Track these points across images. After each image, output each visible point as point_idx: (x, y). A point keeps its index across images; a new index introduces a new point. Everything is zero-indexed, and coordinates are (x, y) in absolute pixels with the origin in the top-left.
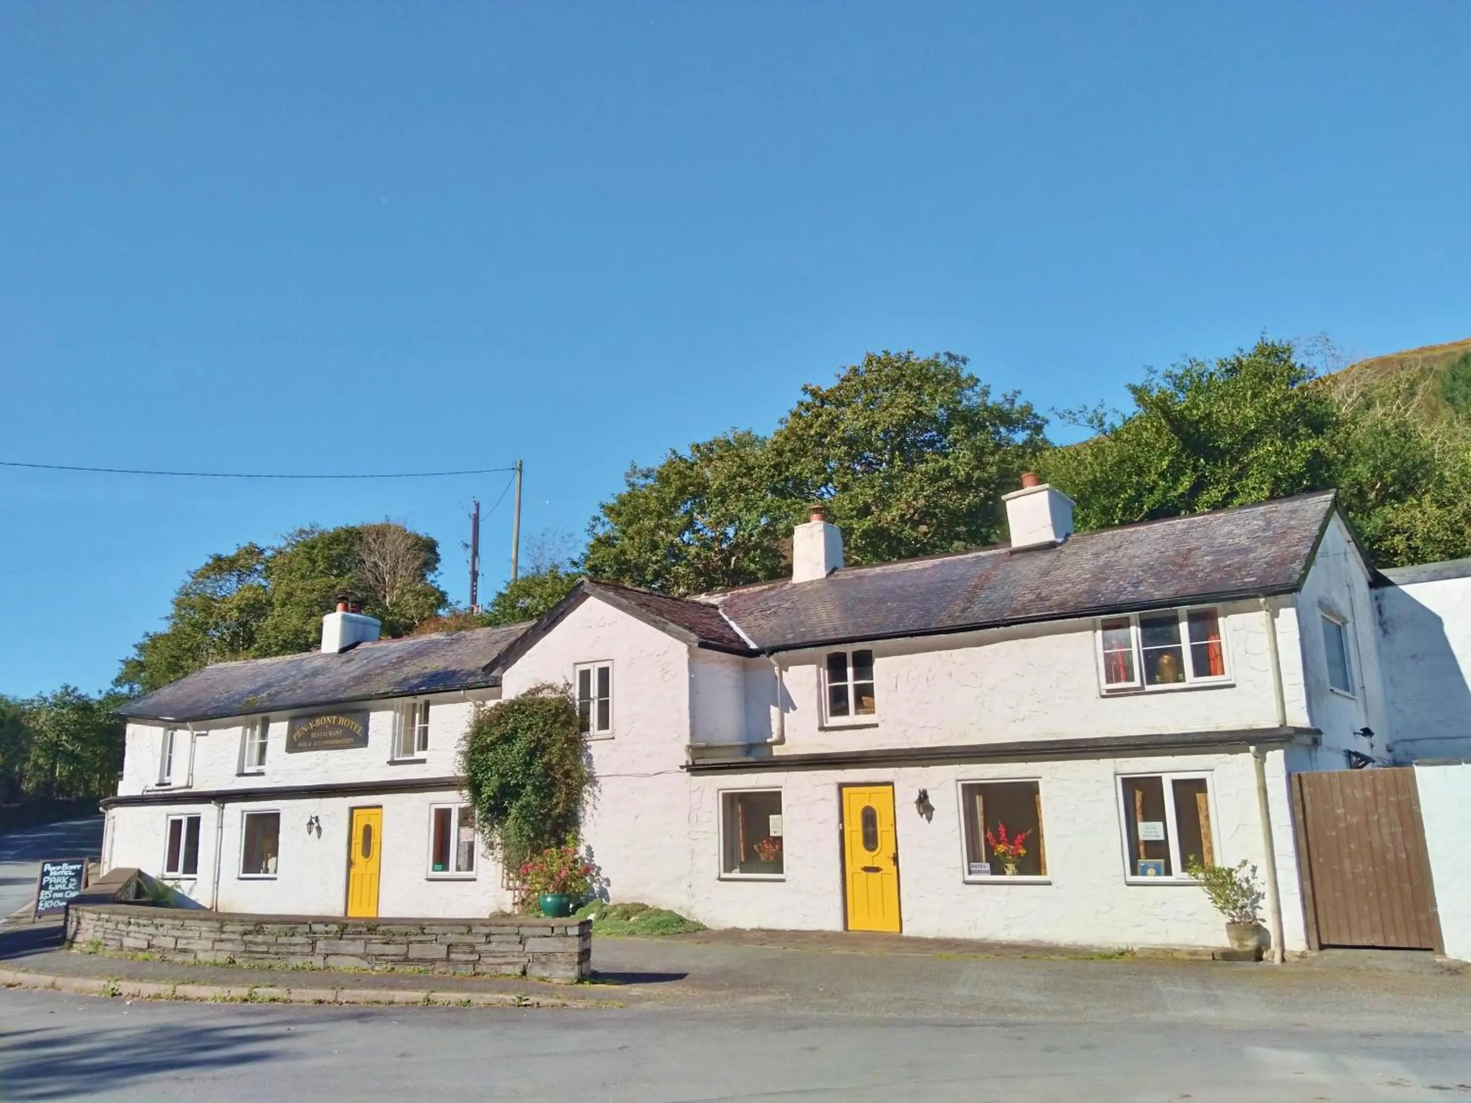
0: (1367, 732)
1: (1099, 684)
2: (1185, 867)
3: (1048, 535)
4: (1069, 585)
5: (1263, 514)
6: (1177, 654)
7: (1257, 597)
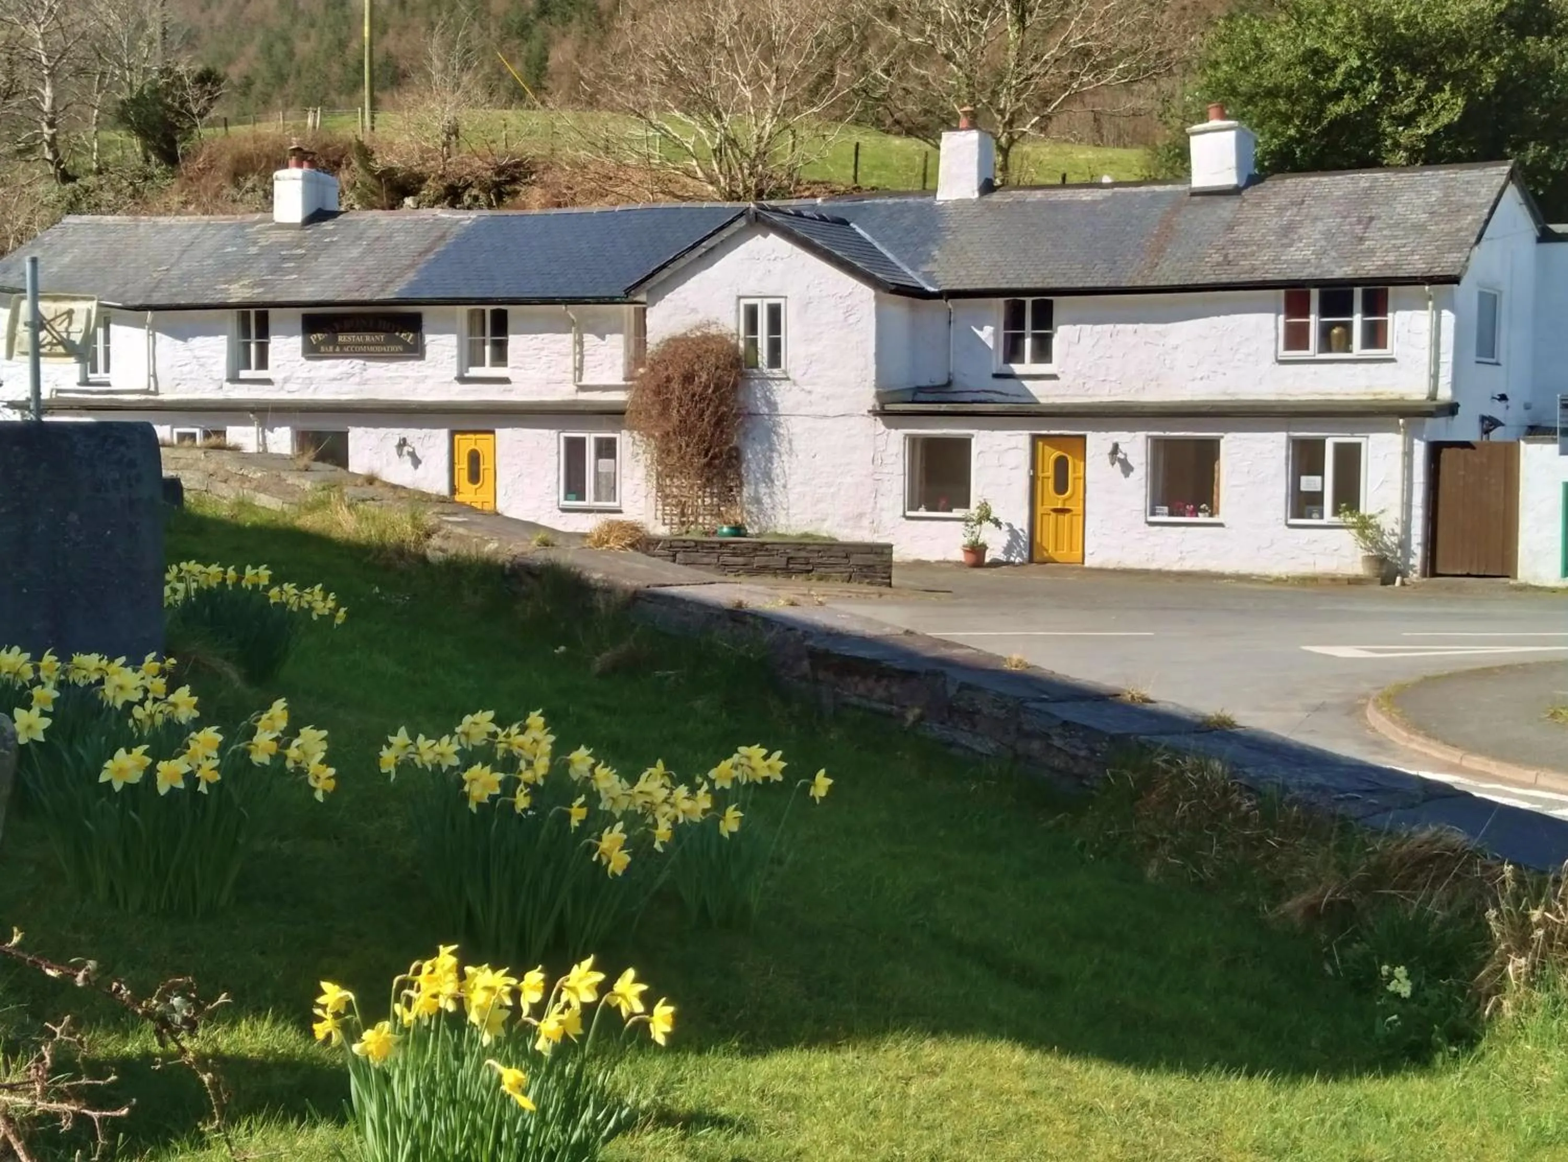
0: (1503, 398)
1: (1276, 351)
2: (1336, 512)
3: (1230, 179)
4: (1255, 248)
5: (1443, 181)
6: (1348, 327)
7: (1423, 284)
